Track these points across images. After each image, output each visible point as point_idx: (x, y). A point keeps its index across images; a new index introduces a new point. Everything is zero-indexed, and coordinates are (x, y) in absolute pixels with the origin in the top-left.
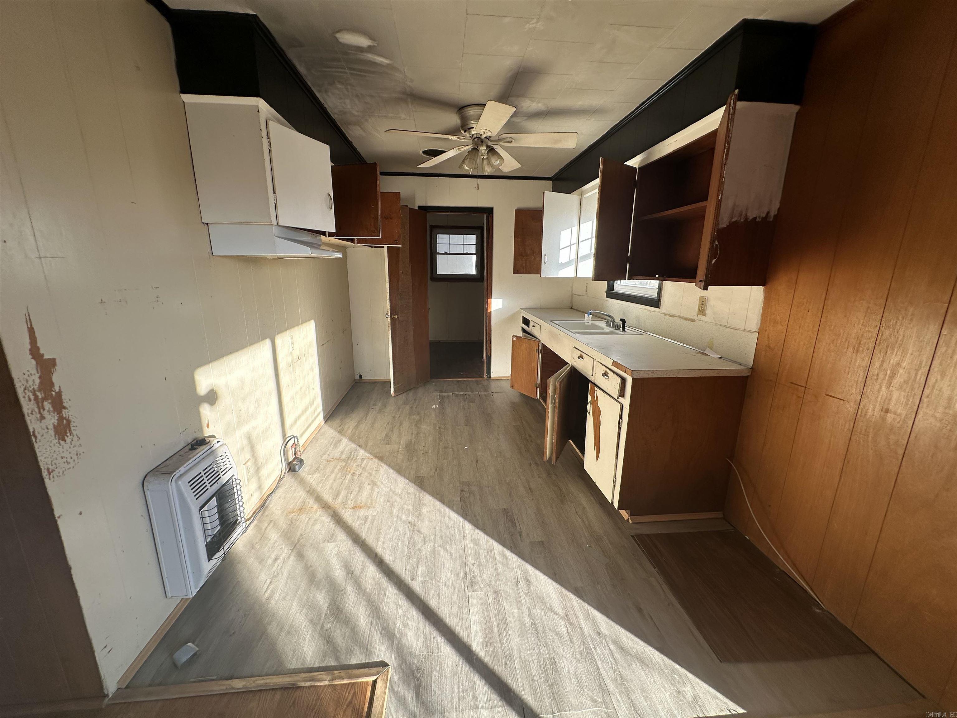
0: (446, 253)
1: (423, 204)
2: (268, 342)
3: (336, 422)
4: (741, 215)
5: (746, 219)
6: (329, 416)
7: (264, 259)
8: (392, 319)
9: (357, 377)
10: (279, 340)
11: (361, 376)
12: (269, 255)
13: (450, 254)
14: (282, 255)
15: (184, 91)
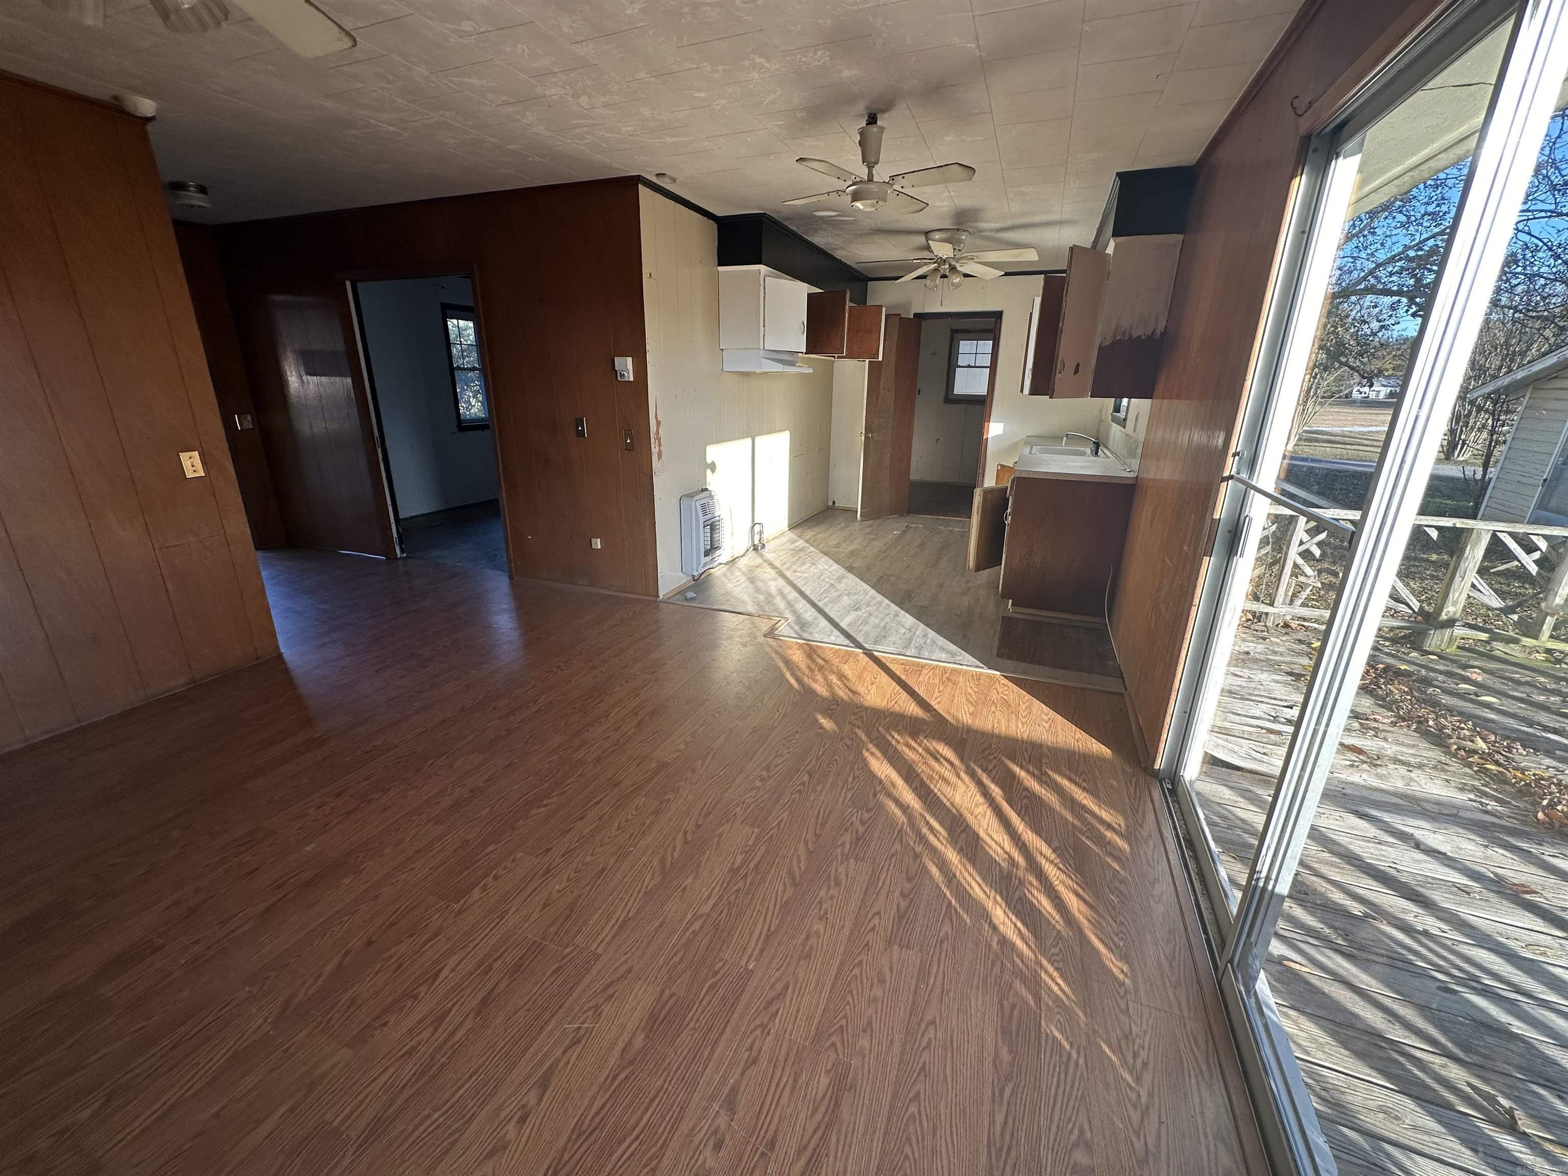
0: (969, 366)
1: (919, 311)
2: (749, 440)
3: (798, 531)
4: (1124, 334)
5: (1130, 337)
6: (792, 527)
7: (755, 373)
8: (866, 437)
9: (831, 503)
10: (758, 440)
11: (834, 503)
12: (758, 371)
13: (975, 367)
14: (766, 370)
15: (719, 265)
